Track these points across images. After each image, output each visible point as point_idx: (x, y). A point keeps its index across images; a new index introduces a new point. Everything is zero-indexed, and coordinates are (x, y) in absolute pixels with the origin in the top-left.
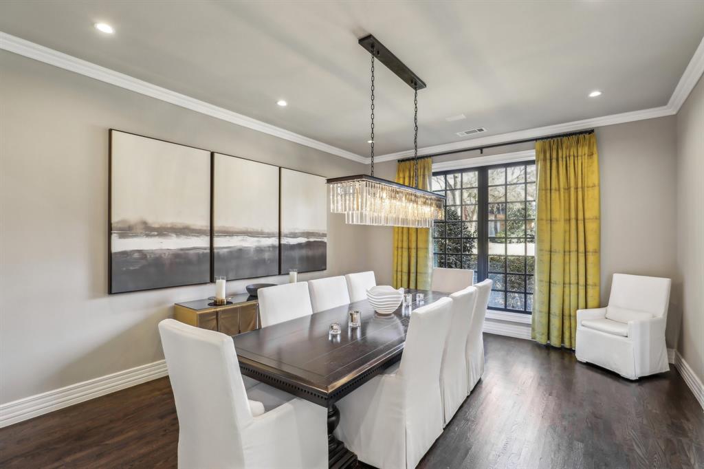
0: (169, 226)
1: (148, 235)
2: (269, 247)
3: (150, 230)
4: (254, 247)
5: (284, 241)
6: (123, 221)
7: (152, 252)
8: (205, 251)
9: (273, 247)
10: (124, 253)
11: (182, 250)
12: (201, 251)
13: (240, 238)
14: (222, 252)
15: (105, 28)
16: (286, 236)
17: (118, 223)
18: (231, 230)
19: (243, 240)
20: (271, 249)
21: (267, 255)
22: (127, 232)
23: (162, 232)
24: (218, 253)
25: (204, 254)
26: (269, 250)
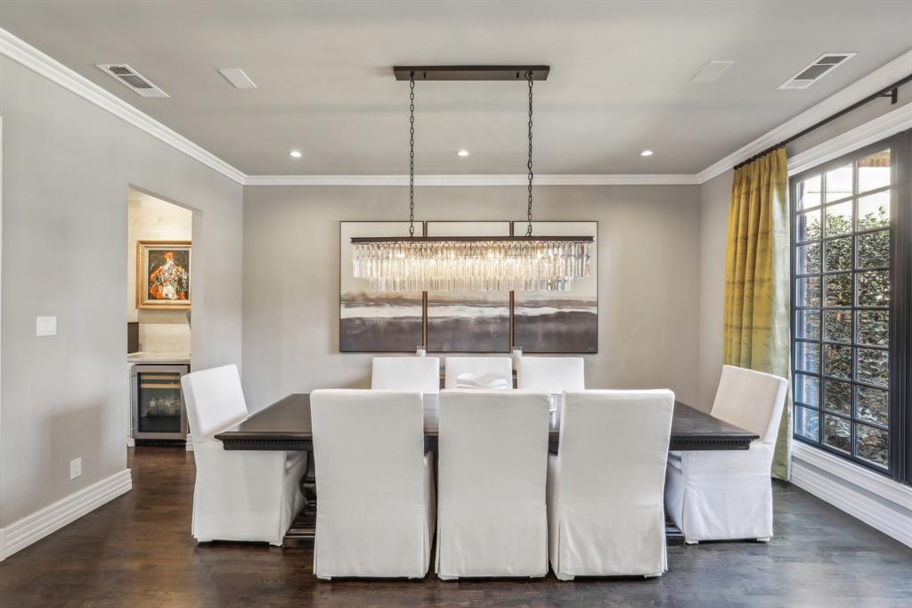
0: (384, 297)
1: (367, 305)
2: (495, 318)
3: (368, 301)
4: (475, 318)
5: (519, 311)
6: (349, 294)
7: (370, 320)
8: (418, 321)
9: (502, 319)
10: (349, 320)
11: (395, 318)
12: (414, 320)
13: (457, 307)
14: (435, 321)
15: (296, 154)
16: (522, 305)
17: (344, 295)
18: (446, 299)
19: (458, 310)
20: (498, 321)
21: (492, 328)
22: (351, 302)
23: (378, 302)
24: (431, 322)
25: (417, 324)
26: (496, 322)
